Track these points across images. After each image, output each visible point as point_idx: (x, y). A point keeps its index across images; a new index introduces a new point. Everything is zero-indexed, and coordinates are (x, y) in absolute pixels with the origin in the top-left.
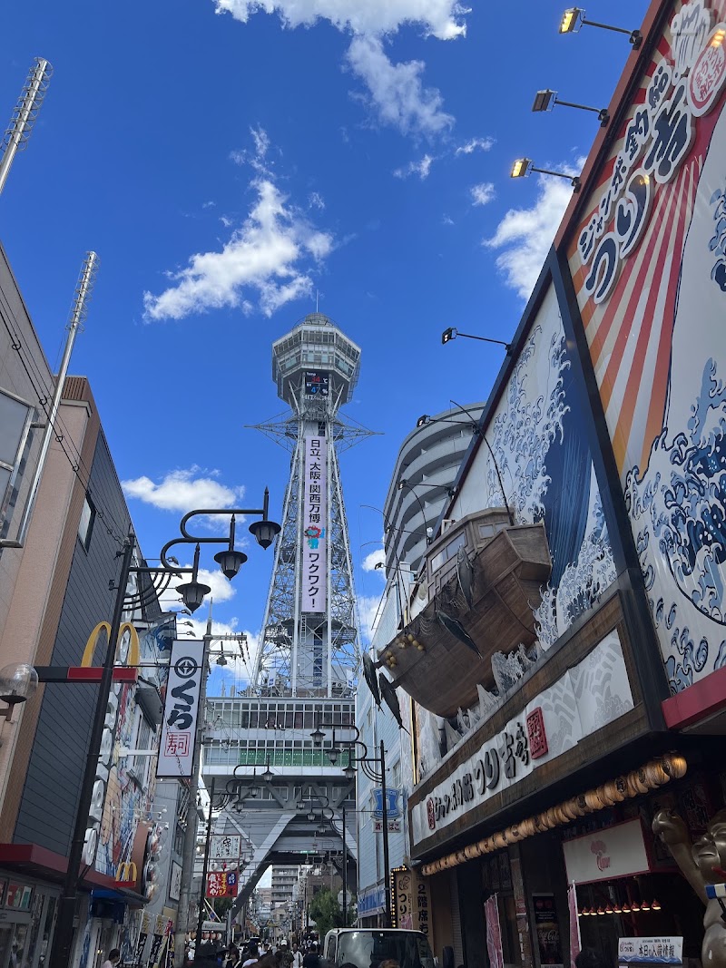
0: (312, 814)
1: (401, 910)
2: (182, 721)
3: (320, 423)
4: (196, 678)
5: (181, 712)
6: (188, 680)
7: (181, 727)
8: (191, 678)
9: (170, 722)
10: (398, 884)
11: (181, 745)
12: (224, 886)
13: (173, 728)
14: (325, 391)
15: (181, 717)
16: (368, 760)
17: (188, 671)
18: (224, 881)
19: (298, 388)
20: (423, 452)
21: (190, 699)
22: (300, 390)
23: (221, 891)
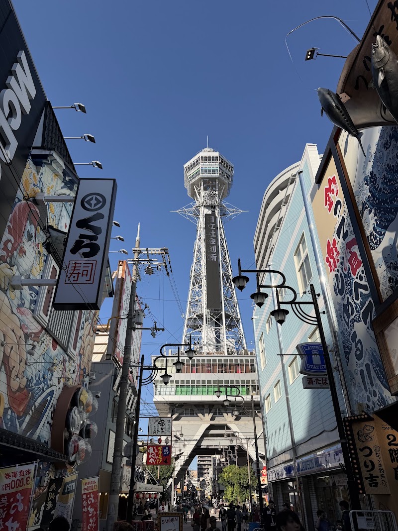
0: (227, 400)
1: (367, 466)
2: (87, 250)
3: (212, 207)
4: (105, 211)
5: (86, 241)
6: (95, 213)
7: (85, 255)
8: (99, 211)
9: (74, 251)
10: (356, 436)
11: (85, 273)
12: (160, 457)
13: (78, 257)
14: (214, 189)
15: (87, 246)
16: (299, 303)
17: (95, 205)
18: (160, 453)
19: (199, 189)
20: (280, 191)
21: (97, 230)
22: (200, 190)
23: (158, 460)
